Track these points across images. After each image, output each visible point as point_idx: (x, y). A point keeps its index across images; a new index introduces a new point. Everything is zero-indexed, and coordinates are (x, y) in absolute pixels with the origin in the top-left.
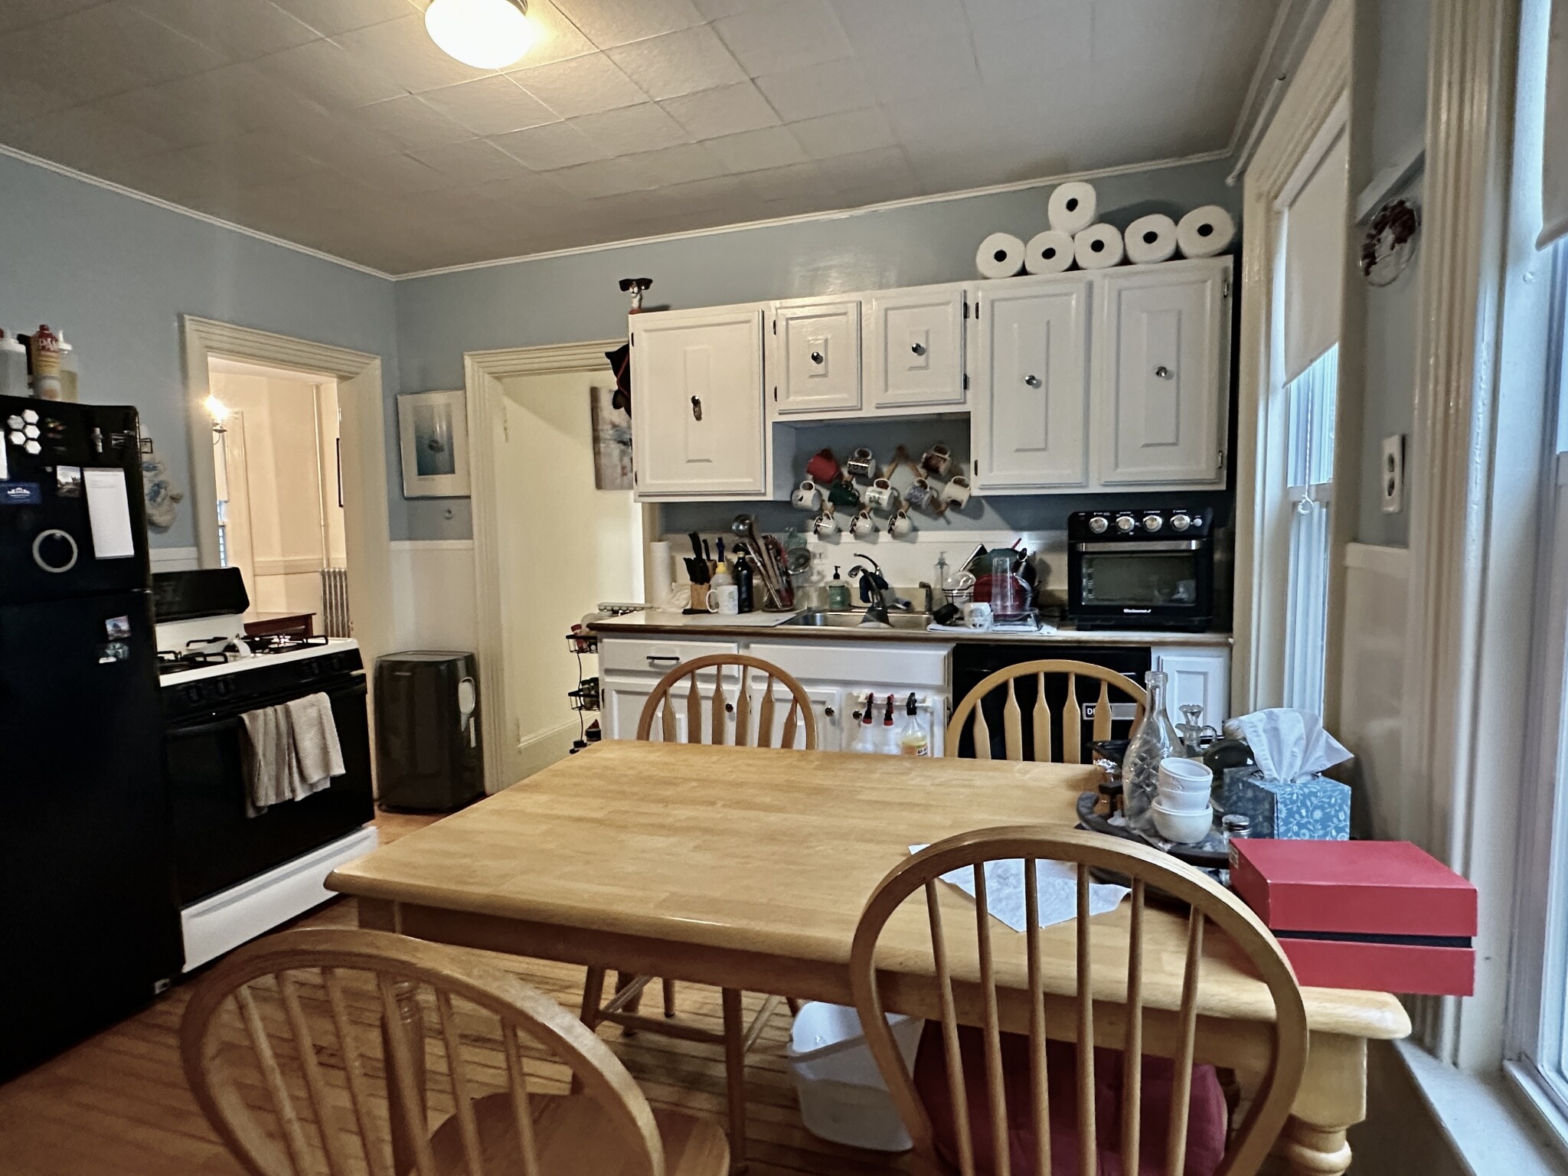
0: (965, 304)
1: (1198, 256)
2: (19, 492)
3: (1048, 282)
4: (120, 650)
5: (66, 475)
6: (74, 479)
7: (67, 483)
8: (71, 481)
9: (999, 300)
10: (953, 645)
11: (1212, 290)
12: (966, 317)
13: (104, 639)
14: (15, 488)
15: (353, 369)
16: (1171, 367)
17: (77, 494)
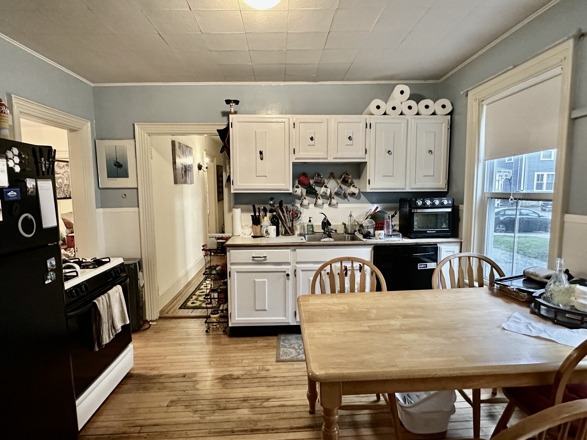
0: (366, 123)
1: (441, 115)
2: (12, 194)
3: (394, 118)
4: (53, 276)
5: (30, 183)
6: (33, 185)
7: (31, 188)
8: (32, 187)
9: (378, 123)
10: (373, 246)
11: (445, 127)
12: (366, 128)
13: (46, 271)
14: (10, 191)
15: (78, 127)
16: (433, 151)
17: (34, 194)
